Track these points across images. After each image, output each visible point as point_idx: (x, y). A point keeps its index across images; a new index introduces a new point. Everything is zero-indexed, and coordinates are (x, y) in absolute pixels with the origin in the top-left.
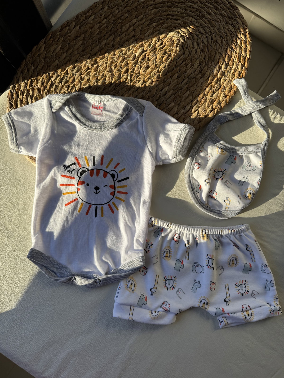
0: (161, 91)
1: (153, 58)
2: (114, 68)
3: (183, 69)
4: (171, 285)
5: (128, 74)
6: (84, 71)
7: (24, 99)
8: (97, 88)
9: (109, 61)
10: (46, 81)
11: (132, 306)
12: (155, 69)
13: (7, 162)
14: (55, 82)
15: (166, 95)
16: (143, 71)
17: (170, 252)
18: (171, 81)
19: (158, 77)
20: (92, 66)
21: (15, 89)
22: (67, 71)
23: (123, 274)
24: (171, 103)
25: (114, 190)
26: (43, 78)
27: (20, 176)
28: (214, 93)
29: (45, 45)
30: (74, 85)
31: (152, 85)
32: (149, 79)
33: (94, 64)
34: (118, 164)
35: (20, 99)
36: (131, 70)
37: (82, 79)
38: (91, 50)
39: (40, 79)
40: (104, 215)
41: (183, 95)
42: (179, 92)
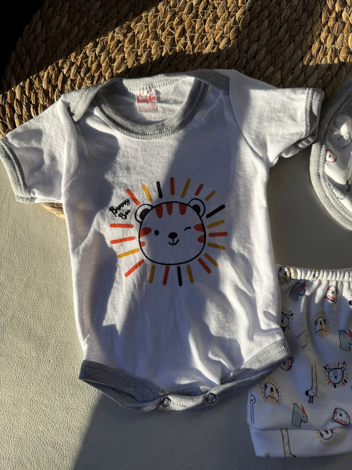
0: (247, 51)
1: (222, 3)
2: (160, 31)
3: (276, 11)
4: (339, 377)
5: (186, 37)
6: (113, 47)
7: (24, 113)
8: (139, 69)
9: (151, 22)
10: (53, 76)
11: (283, 429)
12: (229, 20)
13: (15, 222)
14: (70, 75)
15: (257, 58)
16: (210, 28)
17: (325, 321)
18: (259, 33)
19: (238, 31)
20: (125, 36)
21: (6, 100)
22: (85, 54)
23: (253, 377)
24: (268, 68)
25: (203, 233)
26: (48, 73)
27: (40, 241)
28: (336, 38)
29: (42, 21)
30: (101, 73)
31: (230, 46)
32: (222, 37)
33: (127, 33)
34: (201, 186)
35: (18, 114)
36: (189, 30)
37: (112, 61)
38: (118, 13)
39: (44, 75)
40: (194, 279)
41: (285, 51)
42: (277, 48)
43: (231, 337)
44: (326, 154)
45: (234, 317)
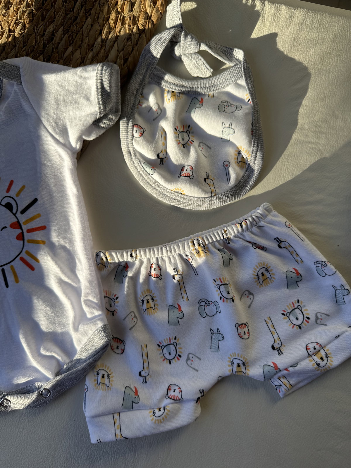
0: (43, 35)
4: (173, 353)
11: (115, 413)
12: (22, 4)
15: (54, 39)
17: (152, 299)
18: (54, 12)
19: (31, 14)
23: (80, 367)
24: (66, 49)
25: (20, 231)
28: (133, 5)
31: (25, 31)
32: (16, 24)
34: (12, 183)
40: (19, 279)
41: (82, 28)
42: (74, 26)
43: (63, 330)
44: (133, 130)
45: (63, 310)
